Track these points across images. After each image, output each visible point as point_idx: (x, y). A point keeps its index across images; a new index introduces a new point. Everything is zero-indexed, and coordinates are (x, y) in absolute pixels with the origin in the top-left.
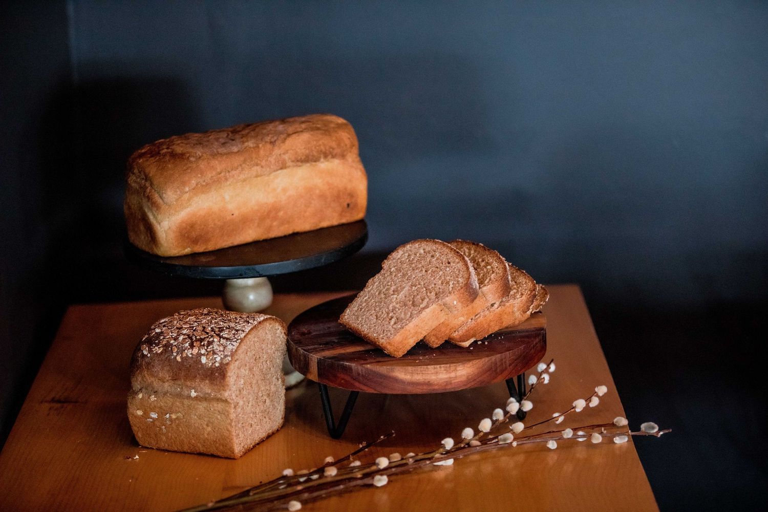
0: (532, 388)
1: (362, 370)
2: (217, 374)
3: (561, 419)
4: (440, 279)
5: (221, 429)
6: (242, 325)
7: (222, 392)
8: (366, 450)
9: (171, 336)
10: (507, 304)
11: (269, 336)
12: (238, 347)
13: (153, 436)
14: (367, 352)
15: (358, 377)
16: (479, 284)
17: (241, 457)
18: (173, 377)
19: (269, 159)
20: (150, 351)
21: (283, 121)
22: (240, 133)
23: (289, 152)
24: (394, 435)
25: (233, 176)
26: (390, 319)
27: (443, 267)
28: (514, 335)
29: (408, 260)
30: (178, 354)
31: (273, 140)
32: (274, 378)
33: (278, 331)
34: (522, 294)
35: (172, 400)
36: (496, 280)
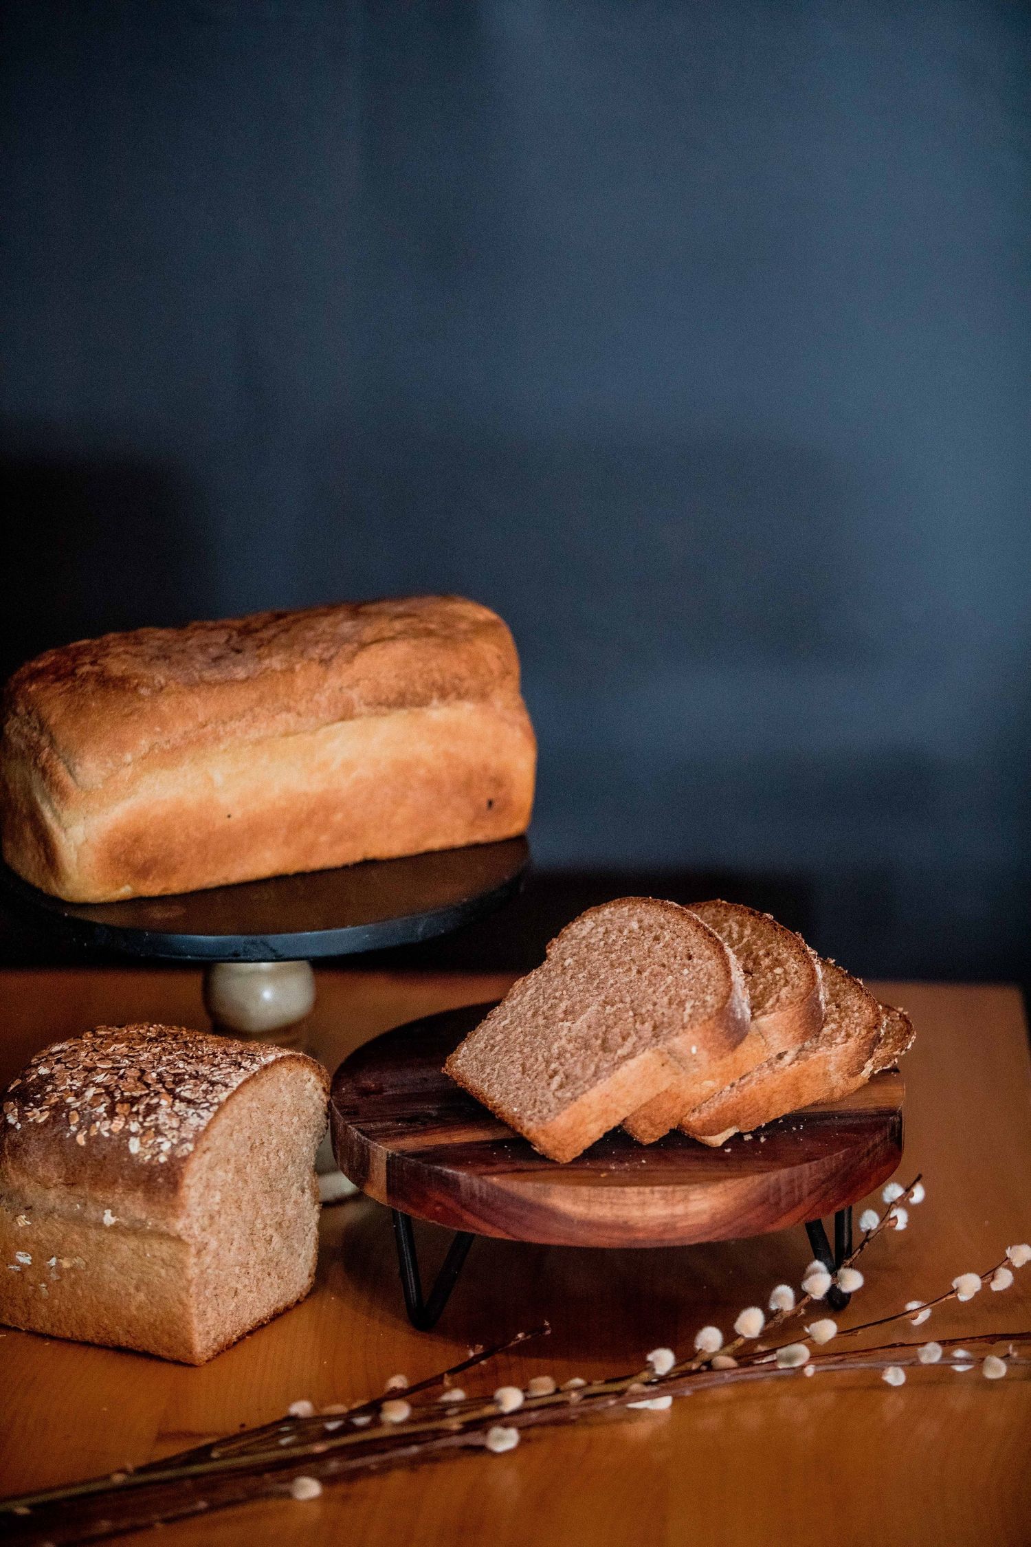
0: (867, 1240)
1: (480, 1188)
2: (160, 1180)
3: (923, 1316)
4: (665, 992)
5: (166, 1298)
6: (225, 1071)
7: (171, 1219)
8: (483, 1362)
9: (70, 1085)
10: (813, 1056)
11: (287, 1098)
12: (210, 1123)
13: (20, 1302)
14: (497, 1144)
15: (472, 1203)
16: (752, 1008)
17: (207, 1361)
18: (66, 1179)
19: (317, 697)
20: (22, 1118)
21: (356, 610)
22: (259, 635)
23: (361, 683)
24: (548, 1332)
25: (234, 732)
26: (551, 1077)
27: (676, 966)
28: (827, 1122)
29: (602, 943)
30: (80, 1129)
31: (326, 655)
32: (294, 1188)
33: (309, 1085)
34: (848, 1036)
35: (62, 1228)
36: (791, 1003)
